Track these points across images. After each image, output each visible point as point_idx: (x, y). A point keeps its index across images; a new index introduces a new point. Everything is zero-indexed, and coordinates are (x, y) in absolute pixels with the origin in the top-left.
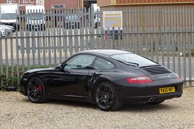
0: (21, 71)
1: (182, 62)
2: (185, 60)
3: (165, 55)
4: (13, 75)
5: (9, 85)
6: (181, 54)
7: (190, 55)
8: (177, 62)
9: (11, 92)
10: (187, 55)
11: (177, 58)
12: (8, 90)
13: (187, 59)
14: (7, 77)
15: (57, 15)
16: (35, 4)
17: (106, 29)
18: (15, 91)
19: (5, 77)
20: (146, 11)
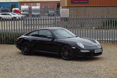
0: (16, 36)
1: (94, 32)
2: (95, 31)
3: (86, 28)
4: (12, 37)
5: (10, 42)
6: (94, 28)
7: (98, 29)
8: (91, 32)
9: (11, 45)
10: (96, 29)
11: (91, 30)
12: (10, 44)
13: (96, 30)
14: (10, 38)
15: (45, 10)
16: (36, 6)
17: (62, 17)
18: (13, 44)
19: (9, 38)
20: (79, 9)
